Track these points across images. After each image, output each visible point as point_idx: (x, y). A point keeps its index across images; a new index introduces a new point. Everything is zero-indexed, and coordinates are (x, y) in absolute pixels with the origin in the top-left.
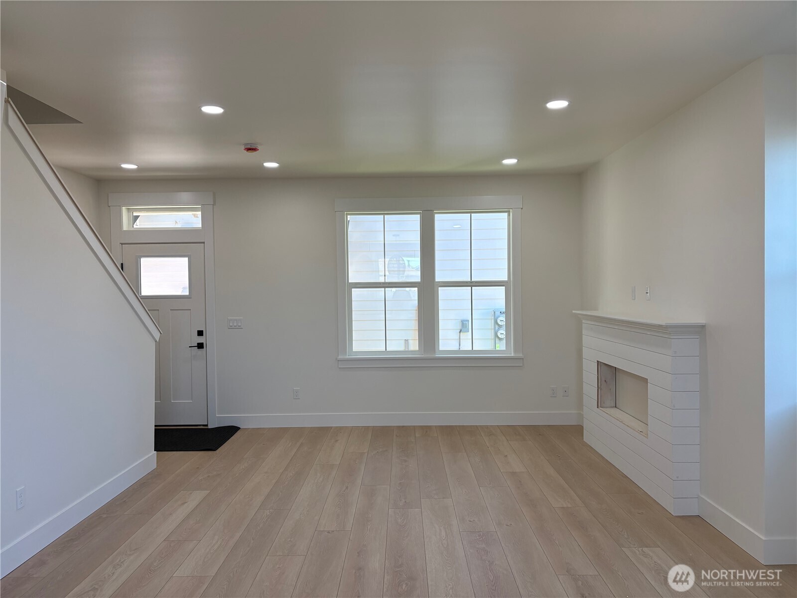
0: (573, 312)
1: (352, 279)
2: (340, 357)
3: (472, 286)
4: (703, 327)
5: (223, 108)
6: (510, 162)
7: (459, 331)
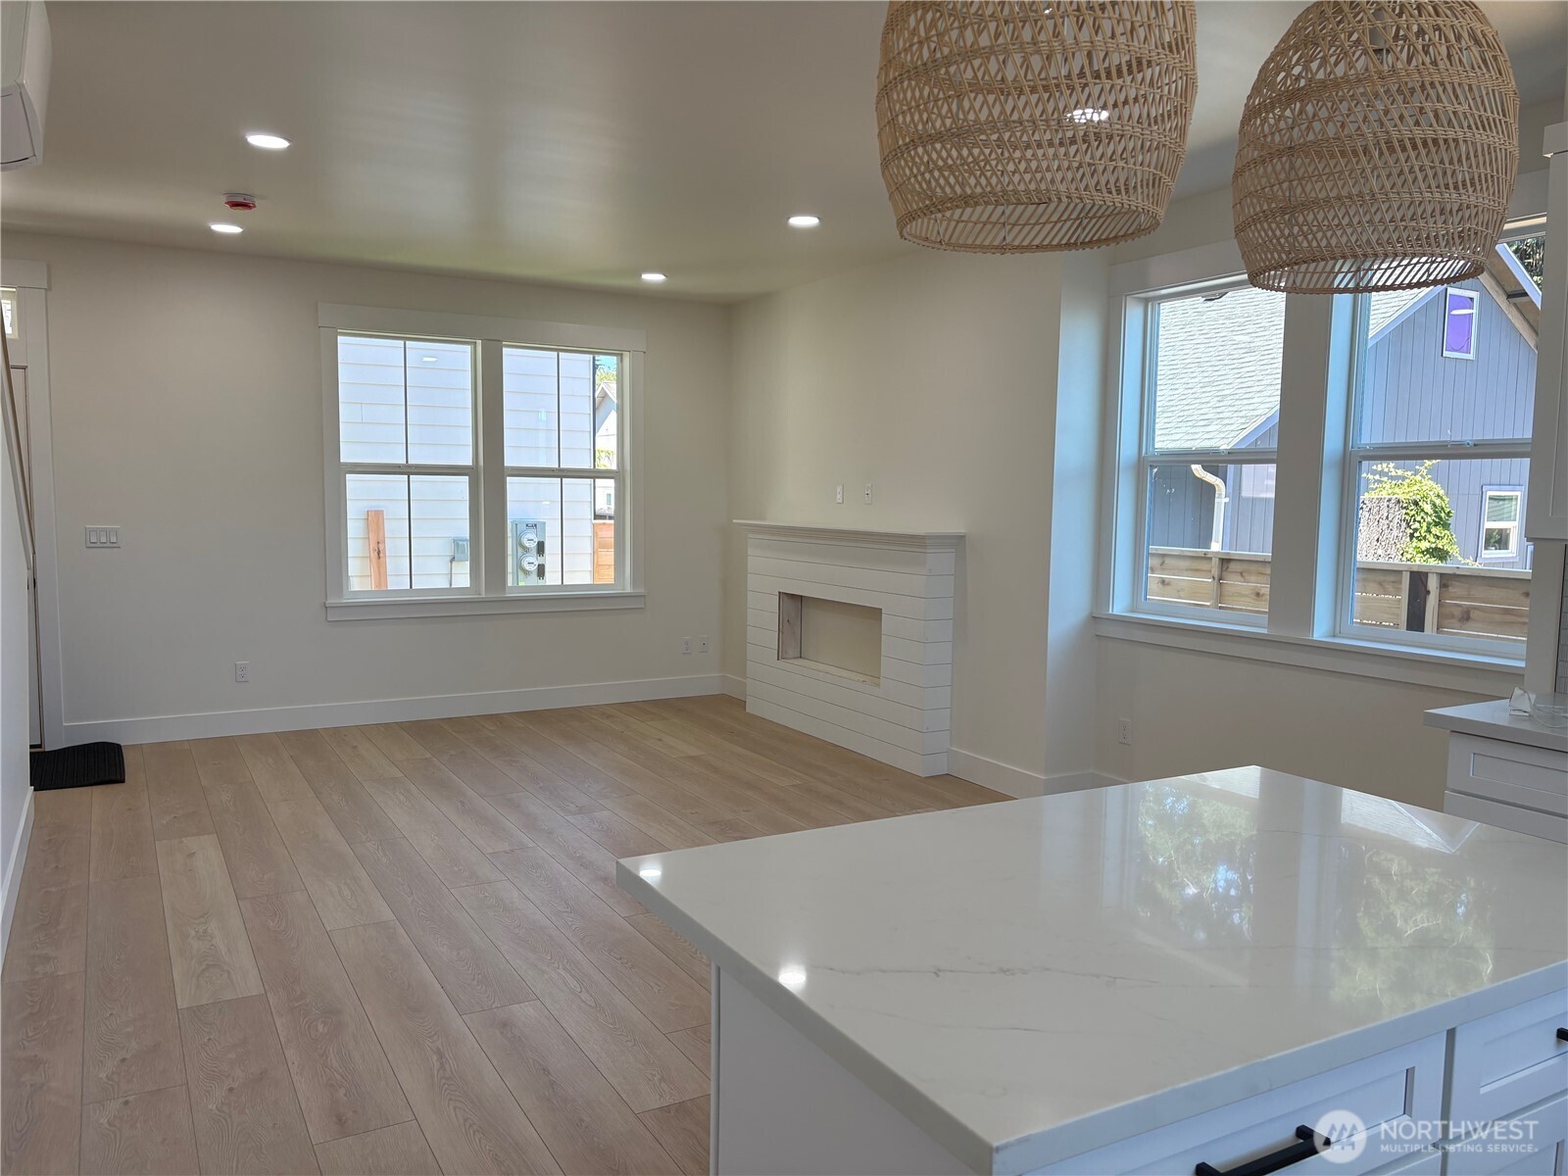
0: (734, 521)
1: (346, 457)
2: (331, 601)
3: (562, 477)
4: (962, 538)
5: (288, 140)
6: (654, 278)
7: (449, 559)
